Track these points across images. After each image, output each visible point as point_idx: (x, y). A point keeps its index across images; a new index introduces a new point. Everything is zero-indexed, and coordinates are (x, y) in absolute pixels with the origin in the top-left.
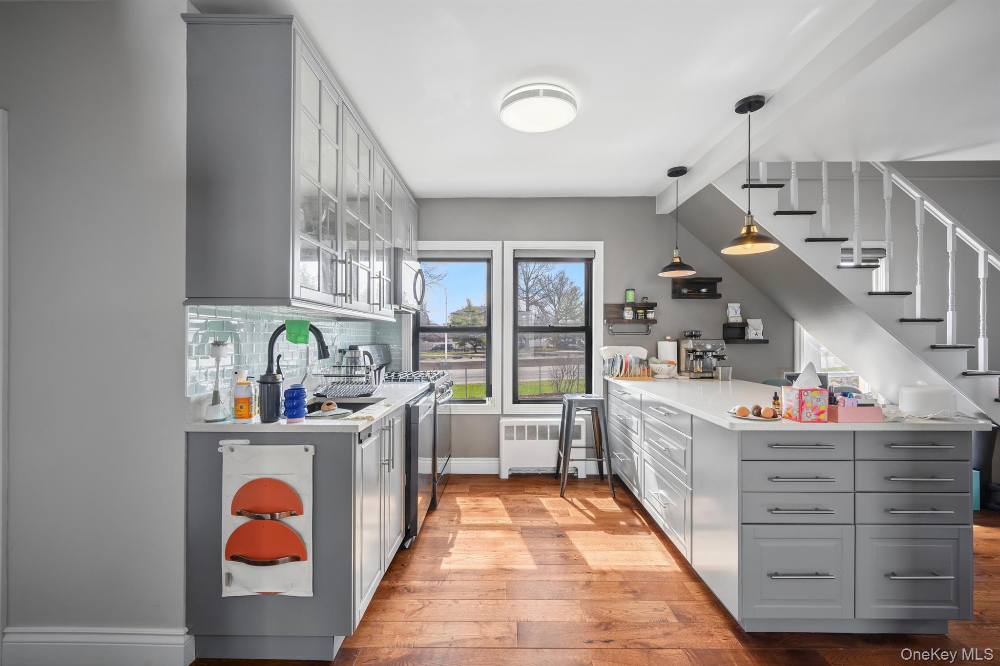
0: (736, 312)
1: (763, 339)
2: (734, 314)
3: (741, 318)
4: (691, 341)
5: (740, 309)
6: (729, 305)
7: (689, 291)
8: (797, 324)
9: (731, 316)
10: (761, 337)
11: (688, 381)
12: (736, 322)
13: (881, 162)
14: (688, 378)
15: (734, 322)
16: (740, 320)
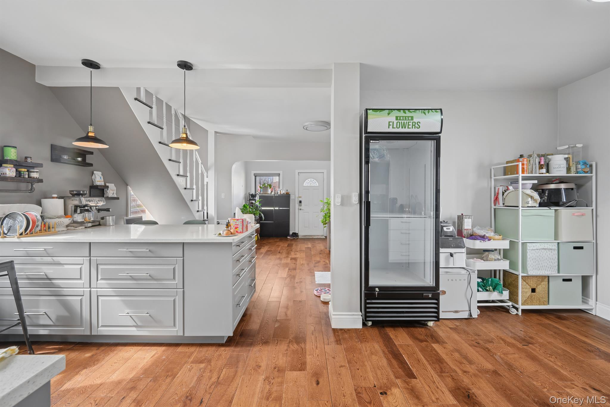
0: (101, 178)
1: (116, 197)
2: (98, 179)
3: (103, 182)
4: (83, 198)
5: (102, 176)
6: (95, 172)
7: (69, 158)
8: (129, 188)
9: (97, 180)
10: (115, 196)
11: (84, 230)
12: (101, 185)
13: (180, 113)
14: (84, 227)
15: (100, 185)
16: (103, 184)
